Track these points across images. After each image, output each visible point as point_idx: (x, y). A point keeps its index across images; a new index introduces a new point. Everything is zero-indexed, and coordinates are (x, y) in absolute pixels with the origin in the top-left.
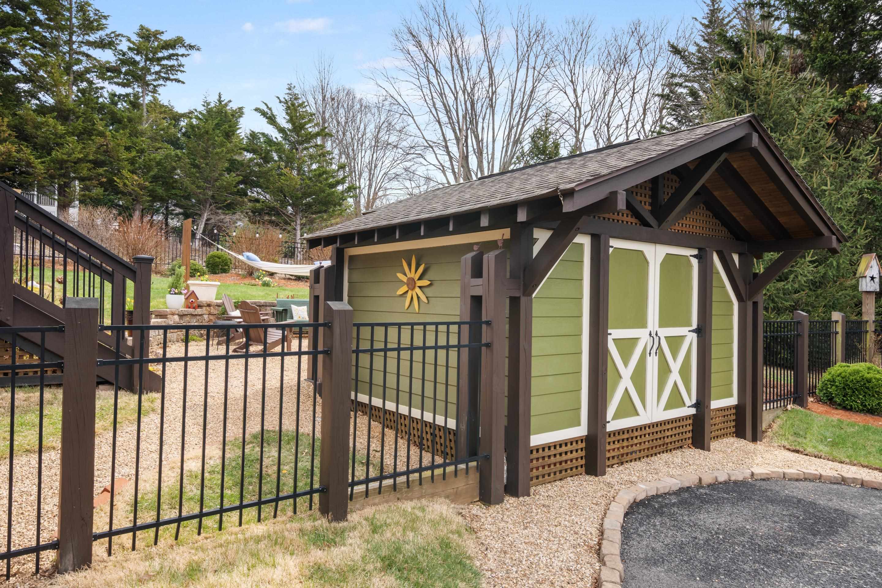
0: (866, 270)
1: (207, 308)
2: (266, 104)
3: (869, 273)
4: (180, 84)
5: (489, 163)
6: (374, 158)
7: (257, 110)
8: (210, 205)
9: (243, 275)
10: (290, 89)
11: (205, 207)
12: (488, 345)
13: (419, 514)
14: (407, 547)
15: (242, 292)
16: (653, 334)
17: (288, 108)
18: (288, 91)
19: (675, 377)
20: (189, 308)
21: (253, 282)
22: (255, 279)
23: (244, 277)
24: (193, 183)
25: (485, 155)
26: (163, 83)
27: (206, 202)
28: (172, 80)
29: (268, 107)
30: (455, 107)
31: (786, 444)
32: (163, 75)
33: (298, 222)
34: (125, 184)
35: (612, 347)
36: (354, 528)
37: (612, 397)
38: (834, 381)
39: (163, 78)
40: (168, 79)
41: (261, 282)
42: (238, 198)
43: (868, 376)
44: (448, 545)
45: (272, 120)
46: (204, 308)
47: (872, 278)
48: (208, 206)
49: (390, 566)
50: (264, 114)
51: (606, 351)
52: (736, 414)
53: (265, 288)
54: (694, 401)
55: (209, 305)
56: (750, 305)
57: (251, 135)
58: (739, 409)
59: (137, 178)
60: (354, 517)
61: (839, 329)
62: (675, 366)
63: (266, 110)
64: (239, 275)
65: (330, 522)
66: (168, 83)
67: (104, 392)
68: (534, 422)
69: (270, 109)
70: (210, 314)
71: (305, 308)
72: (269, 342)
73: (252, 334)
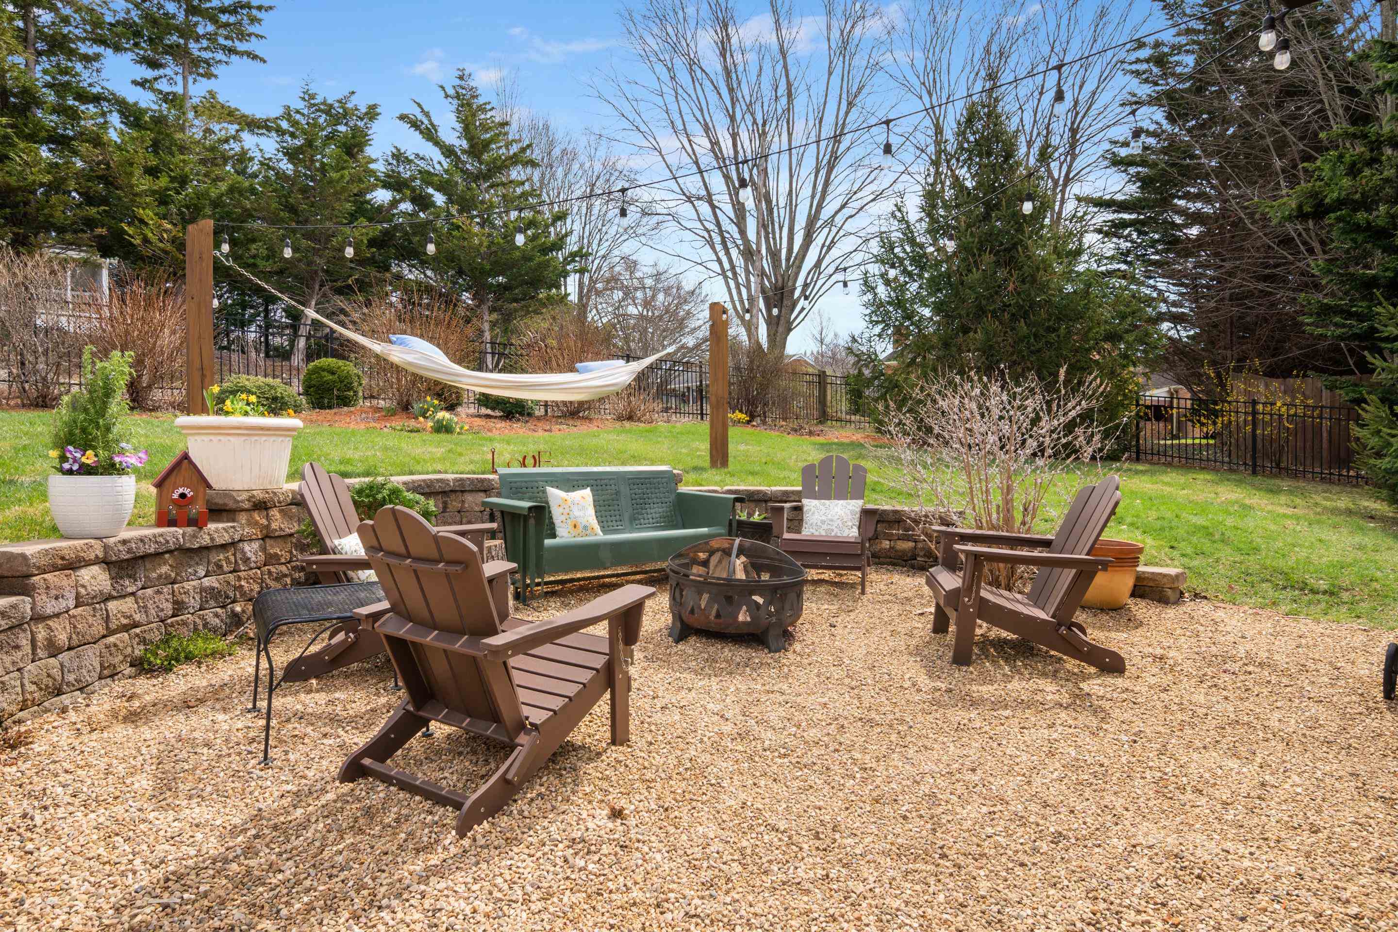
1: (256, 516)
2: (419, 105)
4: (257, 64)
7: (402, 117)
8: (322, 286)
9: (389, 410)
10: (461, 78)
11: (312, 289)
15: (386, 449)
17: (460, 109)
18: (458, 82)
20: (172, 523)
21: (412, 423)
22: (416, 418)
23: (390, 414)
26: (224, 58)
27: (313, 279)
28: (241, 54)
29: (423, 111)
32: (222, 41)
33: (486, 317)
34: (146, 240)
39: (224, 48)
40: (231, 51)
41: (430, 424)
42: (373, 273)
45: (430, 134)
46: (243, 518)
48: (317, 287)
50: (415, 125)
53: (443, 436)
55: (261, 506)
57: (393, 155)
59: (169, 226)
63: (420, 116)
64: (378, 409)
66: (234, 58)
69: (427, 114)
70: (267, 536)
71: (586, 494)
72: (537, 717)
73: (439, 668)
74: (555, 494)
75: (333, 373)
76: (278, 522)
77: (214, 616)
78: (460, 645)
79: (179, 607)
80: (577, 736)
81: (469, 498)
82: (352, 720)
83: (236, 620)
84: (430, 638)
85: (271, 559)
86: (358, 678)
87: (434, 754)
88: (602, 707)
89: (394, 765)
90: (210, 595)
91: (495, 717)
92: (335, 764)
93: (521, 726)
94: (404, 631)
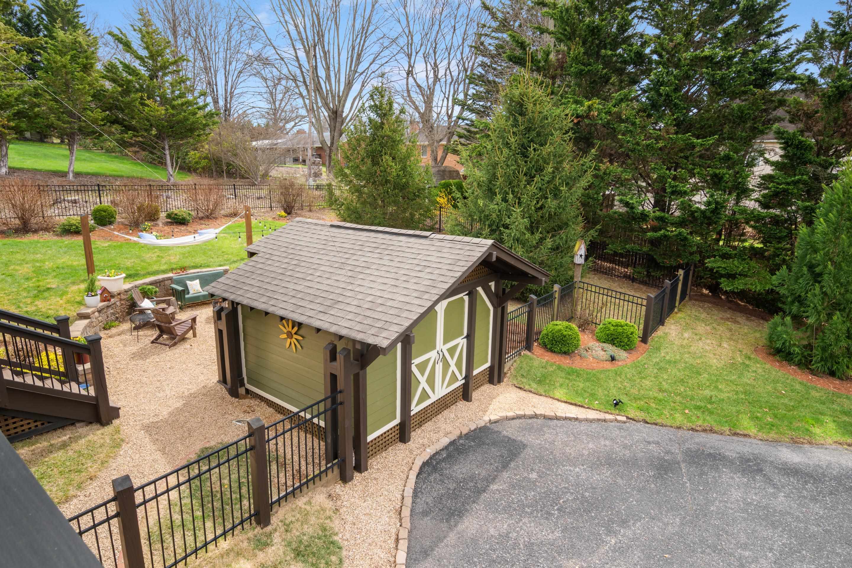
0: (578, 250)
1: (119, 296)
2: (119, 29)
3: (579, 253)
5: (336, 76)
6: (229, 56)
7: (110, 33)
9: (130, 226)
10: (141, 14)
12: (341, 403)
13: (308, 508)
14: (305, 538)
16: (440, 352)
17: (143, 37)
18: (139, 17)
19: (453, 367)
20: (105, 302)
24: (59, 120)
25: (332, 69)
29: (122, 33)
30: (303, 24)
31: (516, 383)
35: (414, 369)
36: (275, 530)
37: (415, 395)
38: (548, 335)
43: (565, 333)
44: (325, 530)
45: (128, 47)
46: (116, 297)
47: (581, 256)
49: (298, 555)
50: (120, 40)
51: (411, 371)
52: (489, 371)
54: (464, 375)
56: (500, 310)
58: (491, 368)
60: (275, 520)
61: (557, 296)
62: (452, 363)
63: (120, 36)
64: (126, 226)
65: (262, 529)
67: (81, 429)
68: (369, 429)
69: (124, 35)
70: (121, 300)
71: (198, 281)
72: (179, 334)
73: (164, 328)
74: (188, 283)
75: (105, 212)
76: (123, 297)
77: (113, 318)
78: (167, 325)
79: (108, 317)
80: (186, 336)
81: (166, 282)
82: (149, 336)
83: (117, 318)
84: (163, 324)
85: (122, 304)
86: (148, 329)
87: (164, 340)
88: (191, 331)
89: (158, 341)
90: (113, 314)
91: (173, 334)
92: (150, 342)
93: (177, 335)
94: (158, 323)
